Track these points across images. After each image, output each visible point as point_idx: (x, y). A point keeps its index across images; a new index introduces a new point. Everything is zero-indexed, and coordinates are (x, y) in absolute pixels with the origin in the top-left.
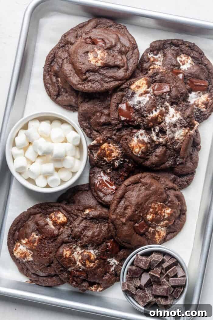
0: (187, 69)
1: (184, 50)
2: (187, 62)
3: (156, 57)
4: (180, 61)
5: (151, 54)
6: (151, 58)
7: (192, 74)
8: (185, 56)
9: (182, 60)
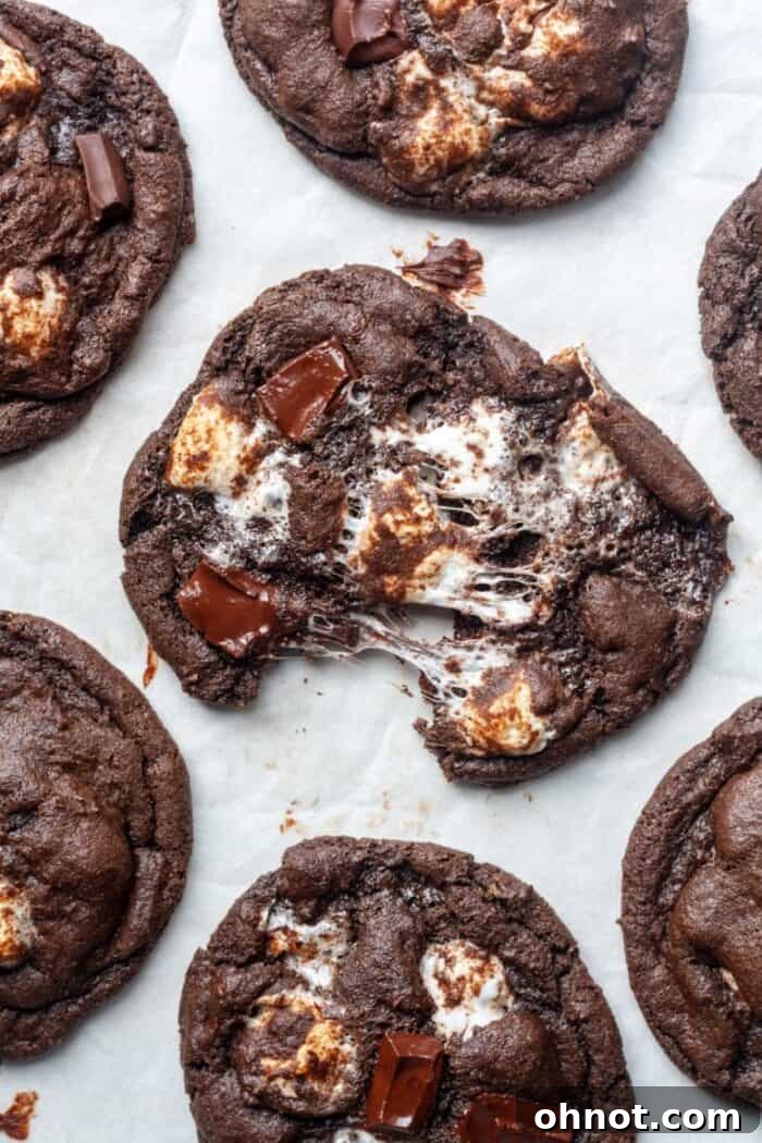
0: (468, 1035)
1: (472, 918)
2: (477, 992)
3: (304, 931)
4: (436, 976)
5: (279, 908)
6: (280, 933)
7: (493, 1073)
8: (469, 954)
9: (453, 976)
